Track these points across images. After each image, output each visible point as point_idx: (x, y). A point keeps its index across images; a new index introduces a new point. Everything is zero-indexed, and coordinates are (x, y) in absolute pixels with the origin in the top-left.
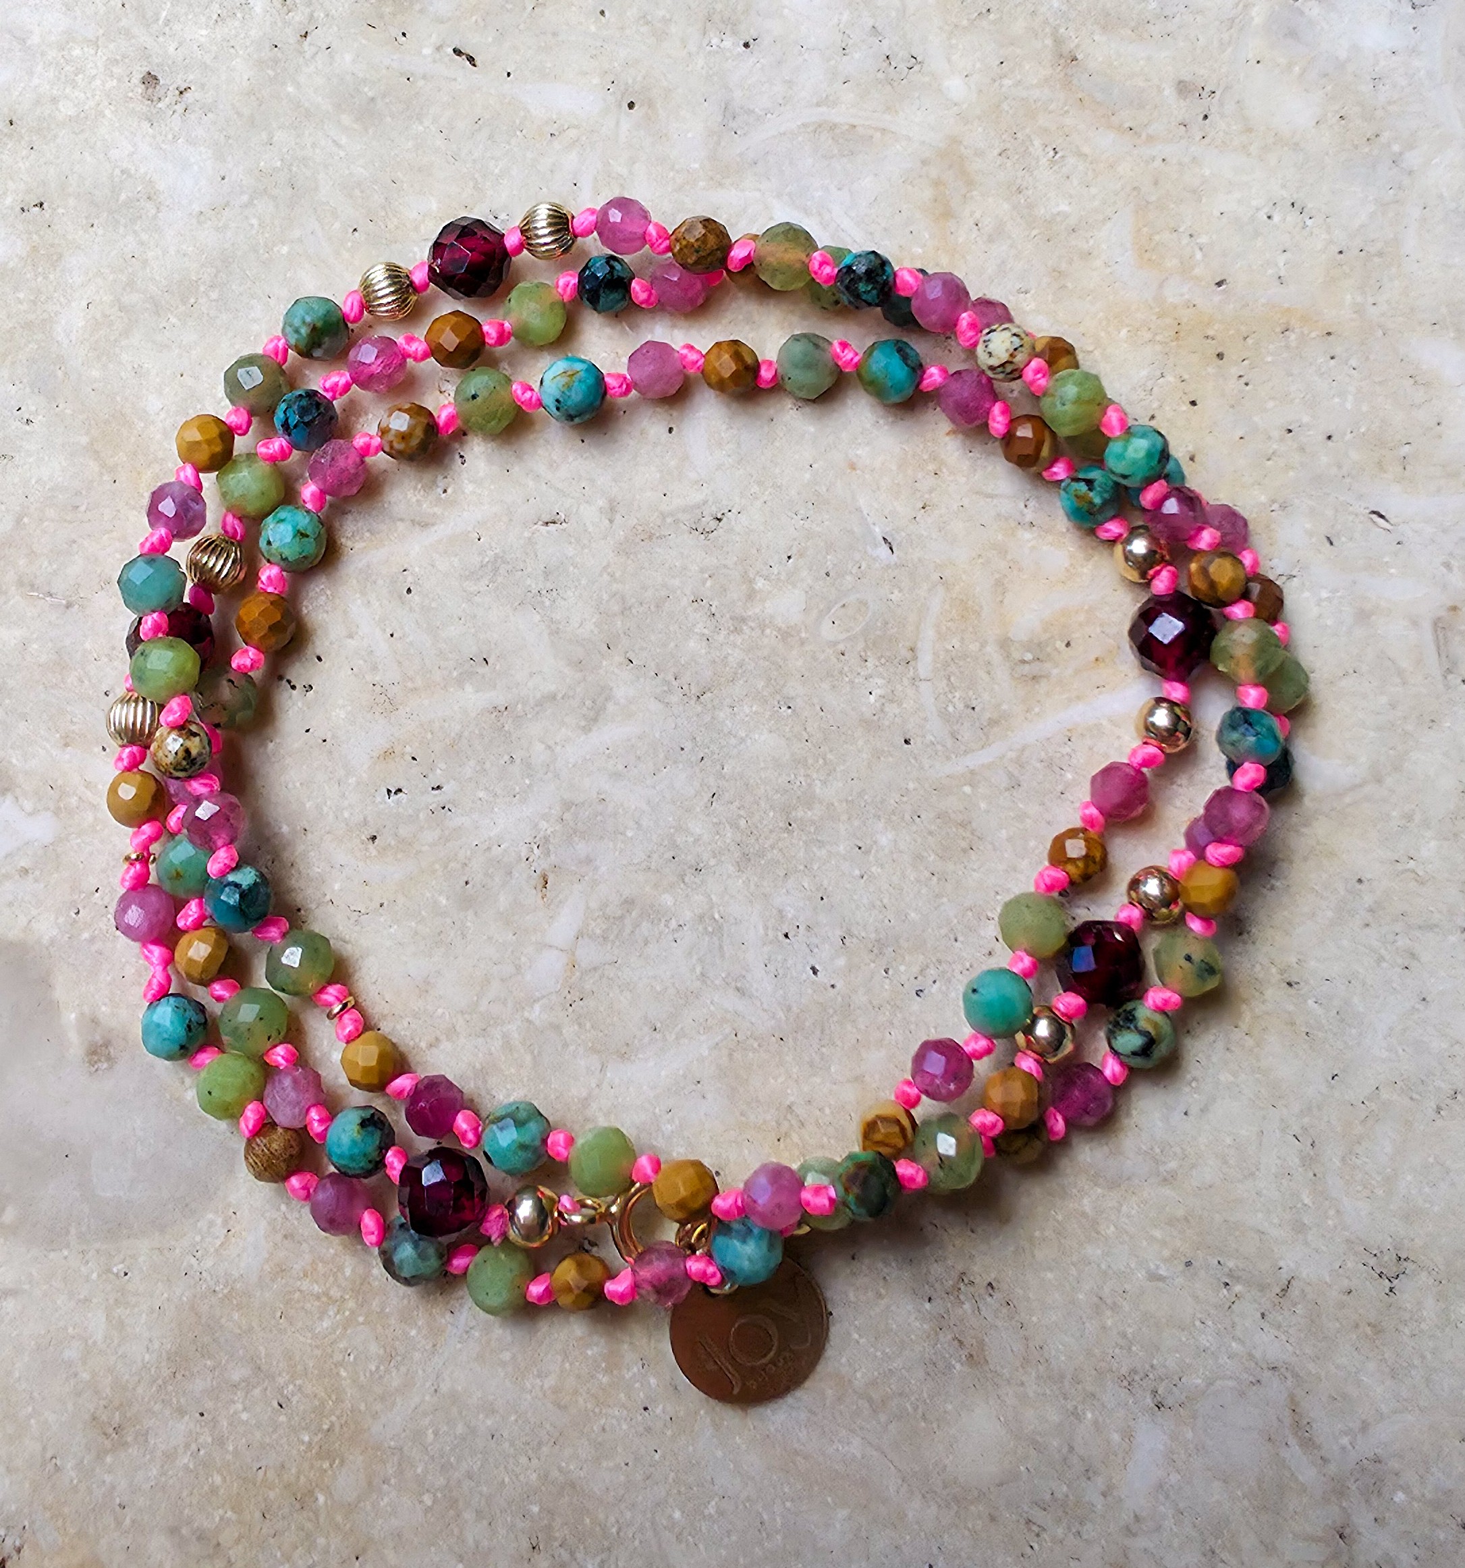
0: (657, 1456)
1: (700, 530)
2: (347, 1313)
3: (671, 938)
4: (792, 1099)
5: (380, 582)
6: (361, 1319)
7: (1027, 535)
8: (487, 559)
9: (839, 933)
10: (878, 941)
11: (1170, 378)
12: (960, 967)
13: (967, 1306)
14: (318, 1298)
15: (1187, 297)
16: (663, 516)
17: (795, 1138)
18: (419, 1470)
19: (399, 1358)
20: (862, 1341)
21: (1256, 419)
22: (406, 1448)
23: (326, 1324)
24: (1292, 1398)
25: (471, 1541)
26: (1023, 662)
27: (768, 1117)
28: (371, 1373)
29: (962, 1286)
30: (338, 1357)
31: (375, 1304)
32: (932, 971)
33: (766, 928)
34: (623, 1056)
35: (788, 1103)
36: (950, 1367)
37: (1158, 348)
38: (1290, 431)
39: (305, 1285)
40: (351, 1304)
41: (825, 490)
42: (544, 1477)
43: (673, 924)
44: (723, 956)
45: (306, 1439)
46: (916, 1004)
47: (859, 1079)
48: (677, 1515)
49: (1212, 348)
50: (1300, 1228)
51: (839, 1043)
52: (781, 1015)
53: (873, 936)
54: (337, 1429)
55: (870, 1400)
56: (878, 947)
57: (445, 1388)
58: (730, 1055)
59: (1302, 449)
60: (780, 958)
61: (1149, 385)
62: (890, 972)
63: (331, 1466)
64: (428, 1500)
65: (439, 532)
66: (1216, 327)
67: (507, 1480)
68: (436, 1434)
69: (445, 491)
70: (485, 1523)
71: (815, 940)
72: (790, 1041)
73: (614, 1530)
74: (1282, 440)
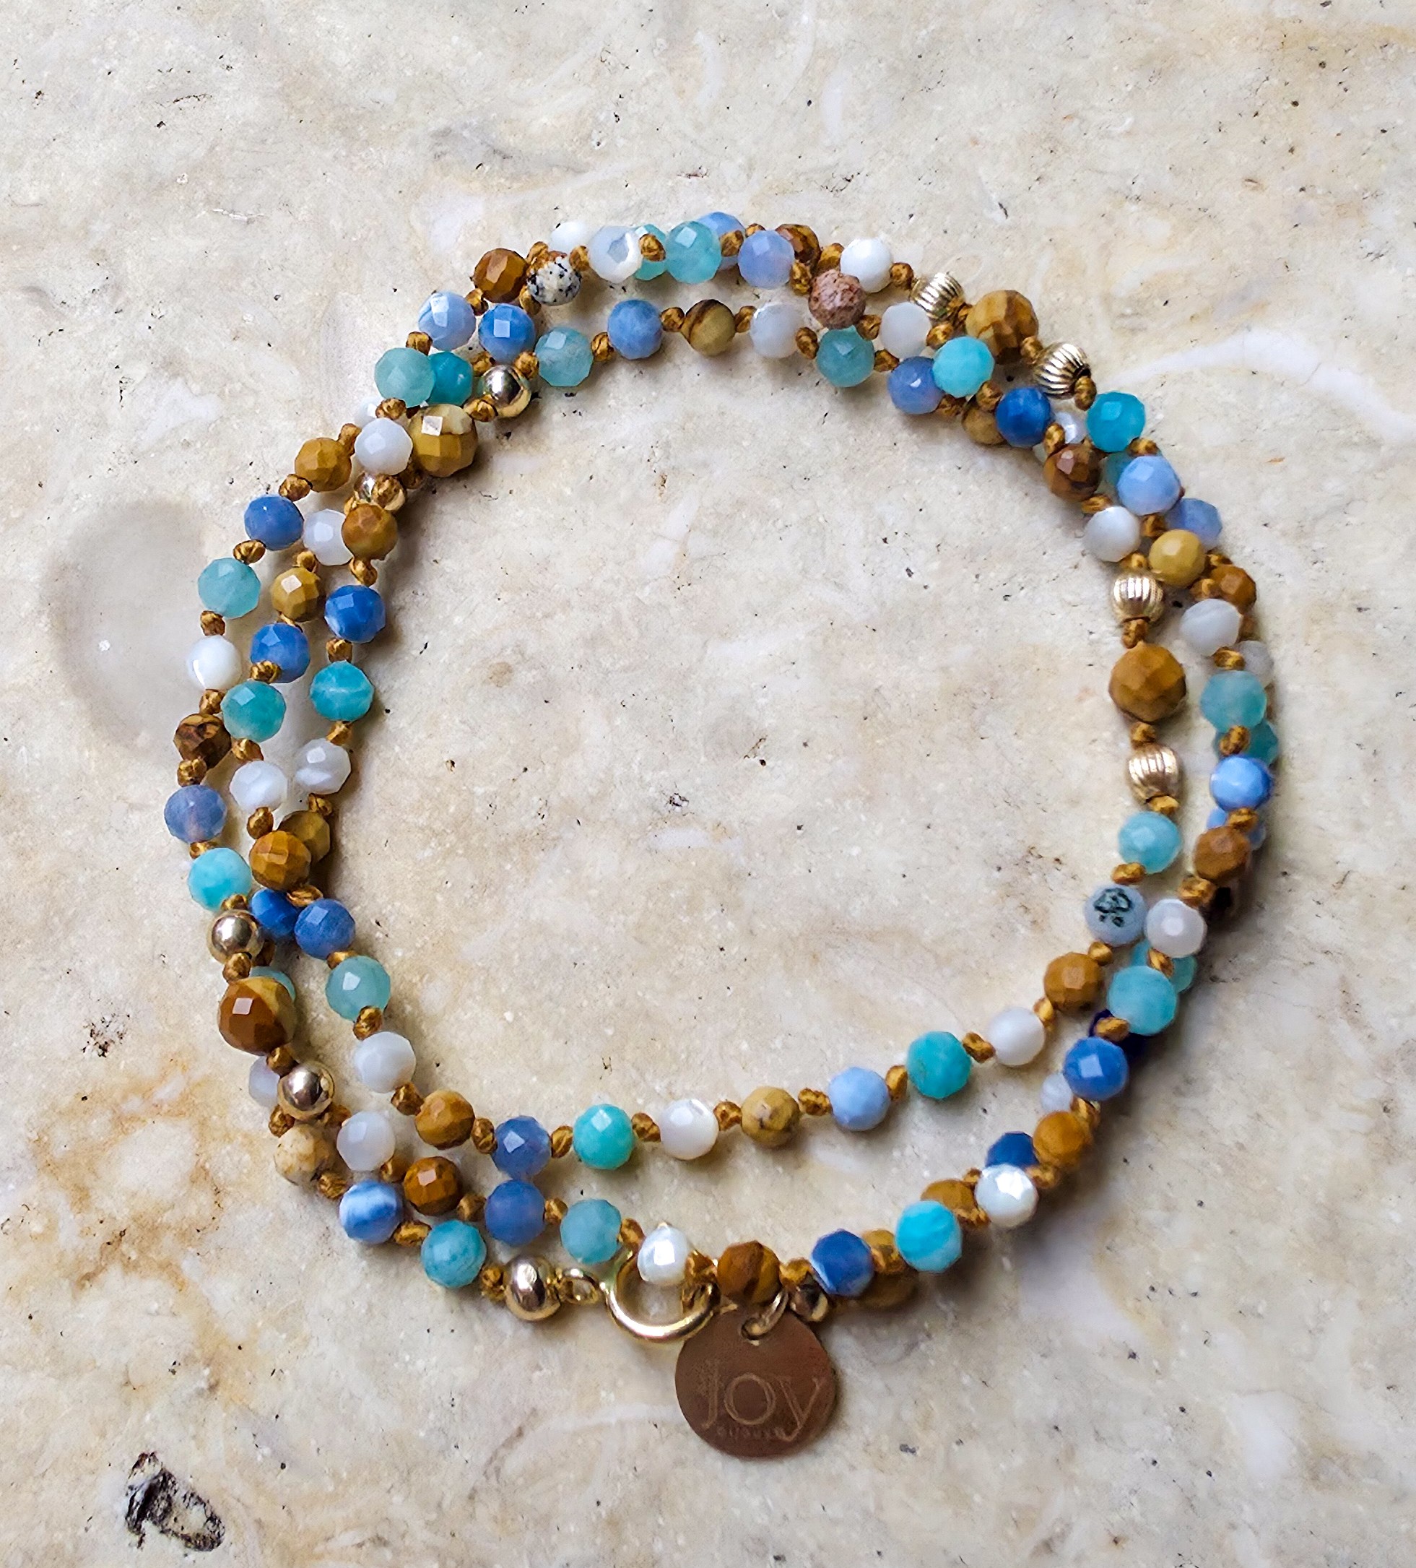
0: (729, 993)
1: (830, 188)
2: (448, 845)
3: (778, 535)
4: (880, 683)
5: (532, 217)
6: (460, 852)
7: (1134, 208)
8: (632, 203)
9: (935, 541)
10: (971, 549)
11: (1274, 81)
12: (1045, 577)
13: (1034, 877)
14: (422, 829)
15: (1293, 13)
16: (797, 175)
17: (880, 716)
18: (503, 990)
19: (493, 889)
20: (931, 902)
21: (1352, 119)
22: (492, 970)
23: (428, 853)
24: (1343, 979)
25: (546, 1057)
26: (1123, 316)
27: (857, 697)
28: (466, 900)
29: (1031, 859)
30: (435, 883)
31: (475, 840)
32: (1020, 579)
33: (867, 533)
34: (724, 636)
35: (877, 687)
36: (1014, 930)
37: (1265, 55)
38: (1384, 131)
39: (411, 818)
40: (452, 838)
41: (948, 159)
42: (620, 1005)
43: (780, 524)
44: (824, 554)
45: (400, 954)
46: (1003, 608)
47: (944, 669)
48: (745, 1046)
49: (1315, 58)
50: (1359, 826)
51: (928, 636)
52: (875, 608)
53: (966, 545)
54: (429, 947)
55: (936, 956)
56: (970, 555)
57: (533, 918)
58: (825, 641)
59: (1394, 146)
60: (878, 560)
61: (1255, 86)
62: (980, 577)
63: (421, 980)
64: (509, 1016)
65: (588, 178)
66: (1319, 40)
67: (585, 1003)
68: (521, 959)
69: (599, 144)
70: (562, 1041)
71: (911, 545)
72: (881, 632)
73: (683, 1056)
74: (1375, 138)
